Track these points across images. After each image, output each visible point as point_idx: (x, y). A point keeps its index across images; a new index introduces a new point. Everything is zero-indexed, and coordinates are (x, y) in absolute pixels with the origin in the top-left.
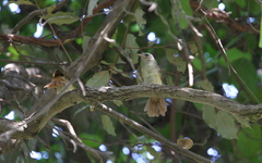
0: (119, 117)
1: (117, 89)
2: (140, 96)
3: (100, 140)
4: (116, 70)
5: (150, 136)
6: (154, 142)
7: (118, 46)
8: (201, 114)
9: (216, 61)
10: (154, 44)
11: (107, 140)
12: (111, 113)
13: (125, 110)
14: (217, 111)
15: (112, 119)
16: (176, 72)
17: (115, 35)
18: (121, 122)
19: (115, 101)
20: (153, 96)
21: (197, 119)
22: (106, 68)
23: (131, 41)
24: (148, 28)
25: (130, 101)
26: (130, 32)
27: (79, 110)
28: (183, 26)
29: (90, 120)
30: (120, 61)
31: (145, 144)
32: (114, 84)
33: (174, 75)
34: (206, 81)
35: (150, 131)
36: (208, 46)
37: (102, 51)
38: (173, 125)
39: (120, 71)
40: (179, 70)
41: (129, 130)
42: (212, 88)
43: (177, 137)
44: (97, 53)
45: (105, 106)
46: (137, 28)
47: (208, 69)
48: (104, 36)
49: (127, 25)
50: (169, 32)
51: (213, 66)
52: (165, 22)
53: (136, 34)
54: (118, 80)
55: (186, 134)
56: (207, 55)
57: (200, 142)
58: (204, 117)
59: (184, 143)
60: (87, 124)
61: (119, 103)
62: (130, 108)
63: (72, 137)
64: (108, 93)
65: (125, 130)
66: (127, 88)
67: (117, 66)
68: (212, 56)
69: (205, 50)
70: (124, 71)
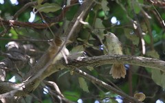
0: (91, 79)
1: (90, 58)
2: (106, 63)
3: (78, 96)
4: (88, 45)
5: (114, 92)
6: (117, 96)
7: (90, 27)
8: (150, 75)
9: (161, 37)
10: (116, 25)
11: (83, 96)
12: (86, 76)
13: (96, 73)
14: (162, 72)
15: (86, 80)
16: (132, 45)
17: (87, 19)
18: (93, 82)
19: (88, 67)
20: (116, 63)
21: (147, 79)
22: (81, 43)
23: (99, 23)
24: (111, 14)
25: (99, 67)
26: (98, 17)
27: (62, 74)
28: (137, 12)
29: (71, 82)
30: (91, 38)
31: (111, 98)
32: (87, 55)
33: (131, 47)
34: (154, 51)
35: (114, 89)
36: (155, 26)
37: (78, 31)
38: (131, 83)
39: (92, 45)
40: (134, 43)
41: (99, 88)
42: (158, 56)
43: (134, 92)
44: (74, 33)
45: (81, 71)
46: (103, 14)
47: (155, 43)
48: (80, 20)
49: (96, 12)
50: (127, 16)
51: (159, 40)
52: (124, 9)
53: (102, 18)
54: (90, 52)
55: (140, 90)
56: (154, 32)
57: (150, 95)
58: (153, 77)
59: (139, 96)
60: (68, 84)
61: (91, 68)
62: (99, 72)
63: (58, 94)
64: (83, 62)
65: (96, 88)
66: (97, 57)
67: (89, 41)
68: (157, 33)
69: (153, 28)
70: (94, 45)
